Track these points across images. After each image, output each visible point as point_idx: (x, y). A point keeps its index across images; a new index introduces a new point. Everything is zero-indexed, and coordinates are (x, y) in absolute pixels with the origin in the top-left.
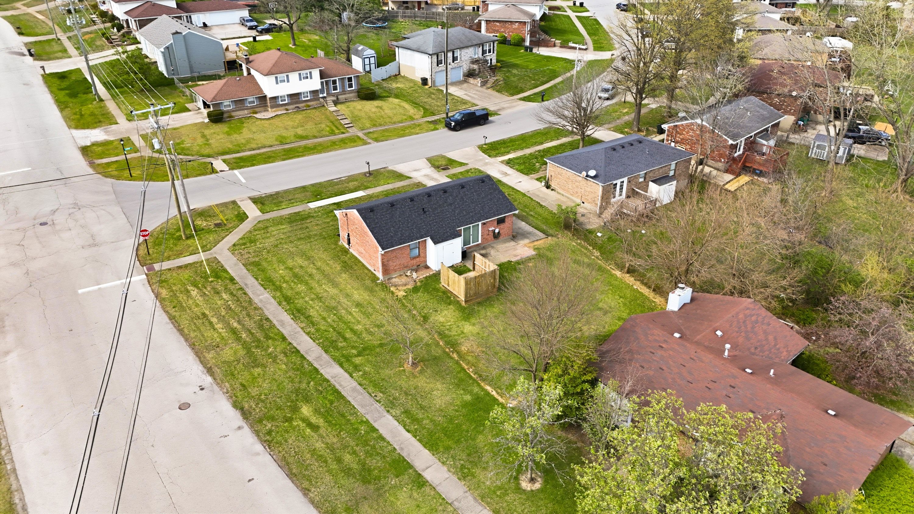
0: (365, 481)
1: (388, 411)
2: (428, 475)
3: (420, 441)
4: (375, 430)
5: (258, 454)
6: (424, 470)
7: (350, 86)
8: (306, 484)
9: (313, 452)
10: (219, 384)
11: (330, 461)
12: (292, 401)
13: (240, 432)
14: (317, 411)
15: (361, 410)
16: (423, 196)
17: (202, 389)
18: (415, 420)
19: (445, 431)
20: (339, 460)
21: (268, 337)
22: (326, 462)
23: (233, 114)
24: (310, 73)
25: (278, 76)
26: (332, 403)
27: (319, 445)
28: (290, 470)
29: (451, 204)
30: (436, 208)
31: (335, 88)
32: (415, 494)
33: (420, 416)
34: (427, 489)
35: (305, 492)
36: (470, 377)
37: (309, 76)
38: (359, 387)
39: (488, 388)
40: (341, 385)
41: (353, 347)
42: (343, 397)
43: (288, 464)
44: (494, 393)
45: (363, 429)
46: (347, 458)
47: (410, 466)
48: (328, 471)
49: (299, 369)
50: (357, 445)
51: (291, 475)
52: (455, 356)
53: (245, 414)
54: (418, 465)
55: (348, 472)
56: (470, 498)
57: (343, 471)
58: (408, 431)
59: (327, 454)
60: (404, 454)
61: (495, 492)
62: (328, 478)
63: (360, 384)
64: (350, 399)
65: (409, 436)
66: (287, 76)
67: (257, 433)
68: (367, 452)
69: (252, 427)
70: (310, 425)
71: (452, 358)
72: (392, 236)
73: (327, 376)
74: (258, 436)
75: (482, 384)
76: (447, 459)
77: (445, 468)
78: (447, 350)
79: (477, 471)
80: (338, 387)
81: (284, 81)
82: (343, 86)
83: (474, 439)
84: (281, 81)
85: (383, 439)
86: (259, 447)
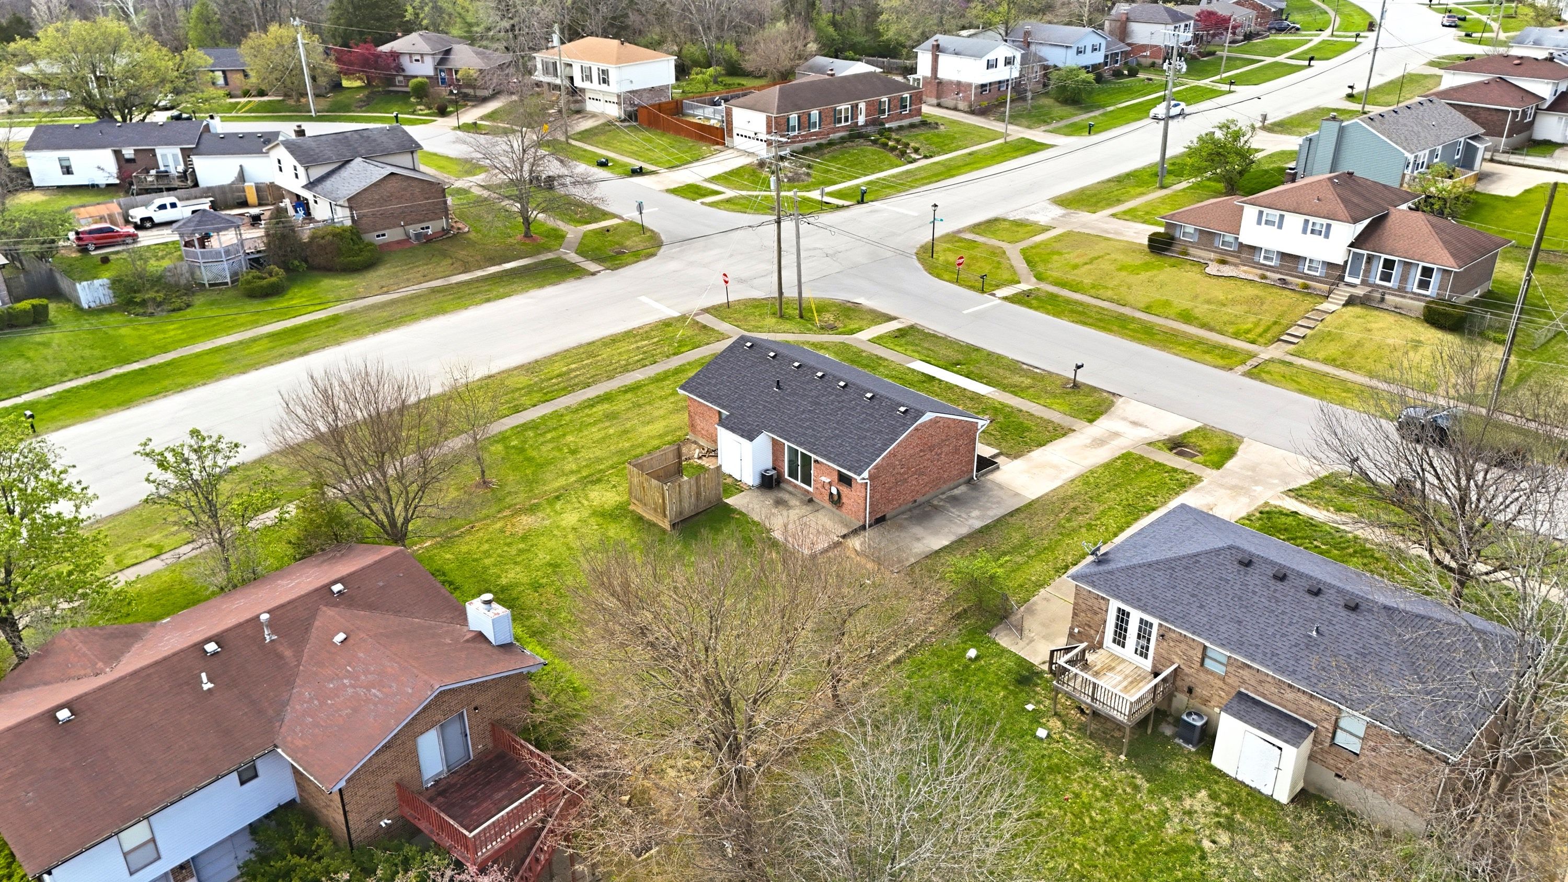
7: (1424, 285)
23: (1192, 251)
24: (1329, 226)
25: (1266, 211)
31: (1386, 277)
37: (1324, 230)
52: (507, 513)
66: (1282, 217)
71: (501, 511)
78: (518, 506)
81: (1273, 223)
82: (1404, 279)
84: (1267, 222)
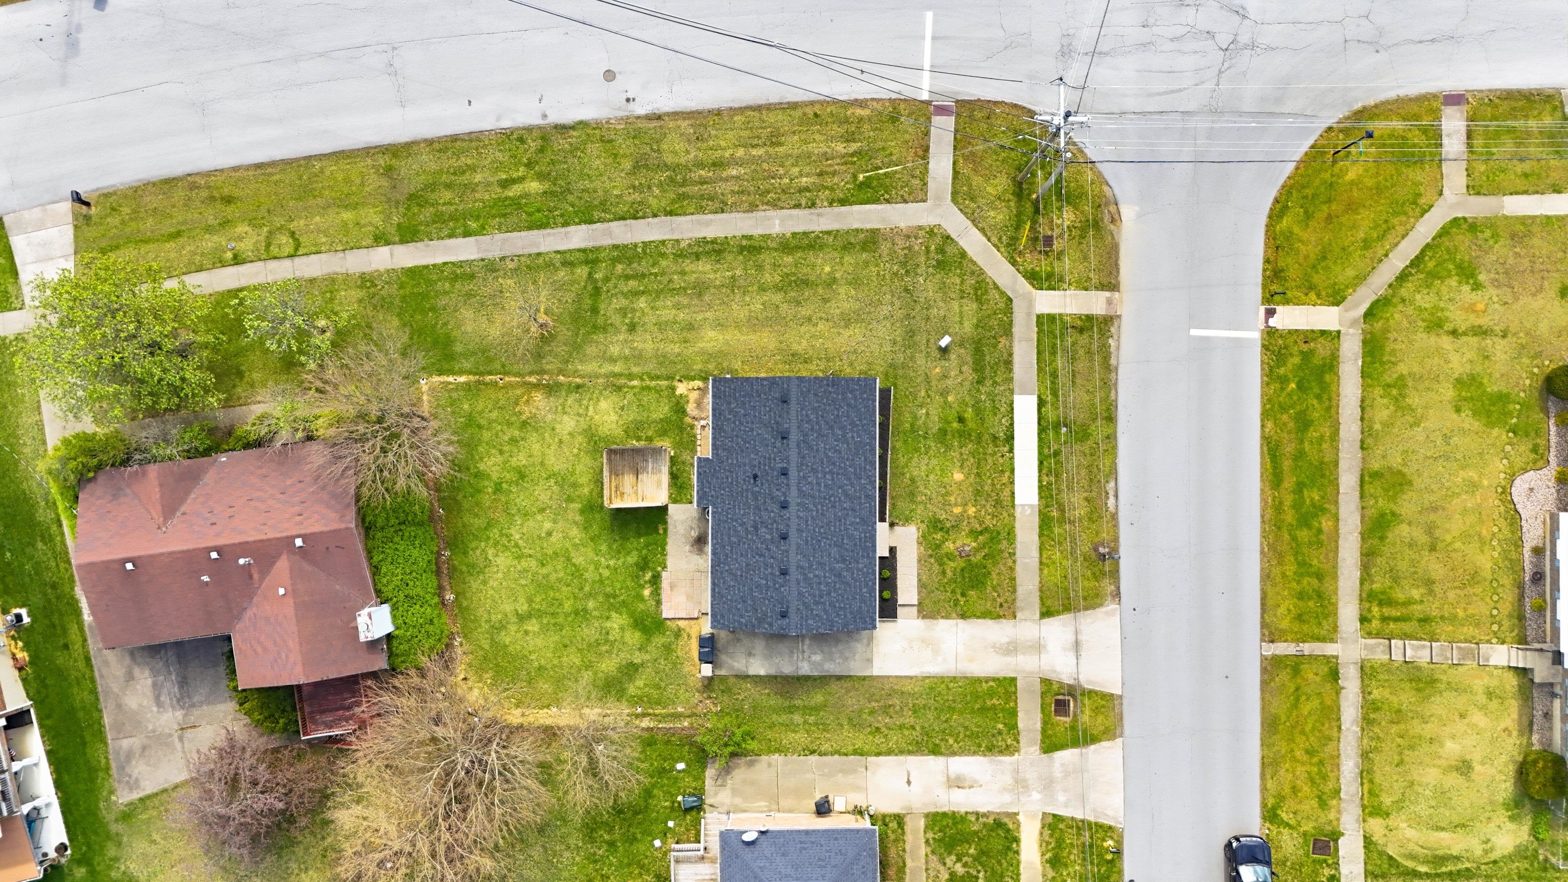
0: (412, 197)
1: (483, 260)
2: (384, 251)
3: (427, 267)
4: (467, 234)
5: (498, 120)
6: (391, 250)
8: (436, 146)
9: (473, 169)
10: (626, 120)
11: (453, 177)
12: (556, 179)
13: (539, 115)
14: (526, 195)
15: (499, 237)
16: (784, 494)
17: (628, 100)
18: (455, 278)
19: (425, 296)
20: (448, 186)
21: (683, 197)
22: (455, 174)
26: (530, 214)
27: (478, 178)
28: (463, 140)
29: (756, 529)
30: (757, 499)
32: (371, 228)
33: (458, 286)
34: (369, 242)
35: (430, 142)
36: (490, 373)
38: (535, 250)
39: (462, 379)
40: (549, 234)
41: (607, 279)
42: (530, 228)
43: (471, 141)
44: (451, 379)
45: (473, 225)
46: (447, 195)
47: (403, 241)
48: (441, 170)
49: (603, 205)
50: (456, 210)
51: (454, 138)
52: (533, 379)
53: (562, 129)
54: (400, 249)
55: (432, 187)
56: (339, 270)
57: (434, 183)
58: (445, 264)
59: (465, 179)
60: (419, 244)
61: (331, 292)
62: (433, 166)
63: (539, 254)
64: (523, 234)
65: (439, 260)
67: (529, 129)
68: (442, 213)
69: (539, 128)
70: (514, 181)
71: (531, 373)
72: (729, 403)
73: (572, 228)
74: (524, 128)
75: (471, 377)
76: (391, 278)
77: (382, 269)
78: (546, 377)
79: (361, 294)
80: (549, 231)
83: (399, 315)
85: (450, 236)
86: (506, 123)
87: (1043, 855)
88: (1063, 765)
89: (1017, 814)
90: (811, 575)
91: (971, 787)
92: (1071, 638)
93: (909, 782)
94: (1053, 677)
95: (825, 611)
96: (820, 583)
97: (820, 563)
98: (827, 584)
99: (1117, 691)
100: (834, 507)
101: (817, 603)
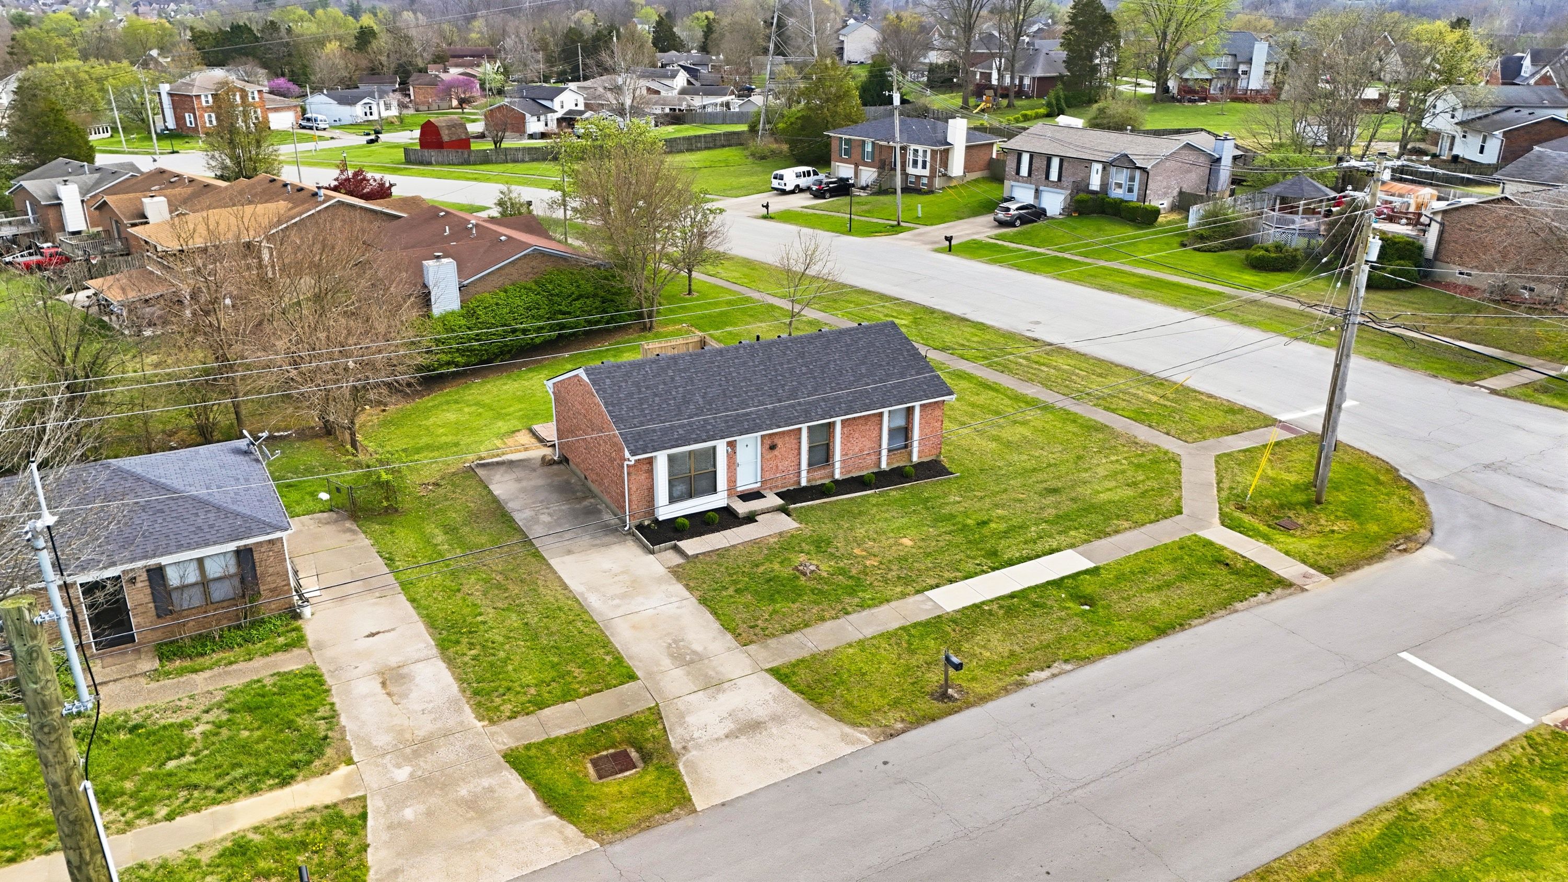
87: (256, 829)
88: (491, 790)
89: (350, 761)
90: (671, 373)
91: (389, 694)
92: (760, 713)
93: (372, 635)
94: (669, 720)
95: (630, 395)
96: (665, 384)
97: (691, 380)
98: (669, 392)
99: (700, 803)
100: (771, 381)
101: (637, 384)
